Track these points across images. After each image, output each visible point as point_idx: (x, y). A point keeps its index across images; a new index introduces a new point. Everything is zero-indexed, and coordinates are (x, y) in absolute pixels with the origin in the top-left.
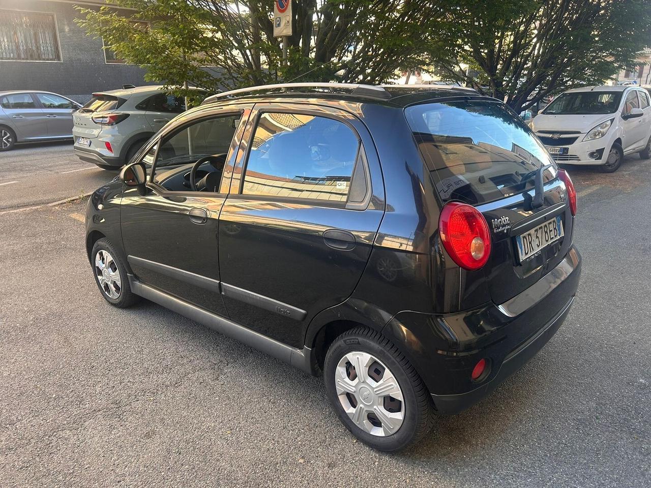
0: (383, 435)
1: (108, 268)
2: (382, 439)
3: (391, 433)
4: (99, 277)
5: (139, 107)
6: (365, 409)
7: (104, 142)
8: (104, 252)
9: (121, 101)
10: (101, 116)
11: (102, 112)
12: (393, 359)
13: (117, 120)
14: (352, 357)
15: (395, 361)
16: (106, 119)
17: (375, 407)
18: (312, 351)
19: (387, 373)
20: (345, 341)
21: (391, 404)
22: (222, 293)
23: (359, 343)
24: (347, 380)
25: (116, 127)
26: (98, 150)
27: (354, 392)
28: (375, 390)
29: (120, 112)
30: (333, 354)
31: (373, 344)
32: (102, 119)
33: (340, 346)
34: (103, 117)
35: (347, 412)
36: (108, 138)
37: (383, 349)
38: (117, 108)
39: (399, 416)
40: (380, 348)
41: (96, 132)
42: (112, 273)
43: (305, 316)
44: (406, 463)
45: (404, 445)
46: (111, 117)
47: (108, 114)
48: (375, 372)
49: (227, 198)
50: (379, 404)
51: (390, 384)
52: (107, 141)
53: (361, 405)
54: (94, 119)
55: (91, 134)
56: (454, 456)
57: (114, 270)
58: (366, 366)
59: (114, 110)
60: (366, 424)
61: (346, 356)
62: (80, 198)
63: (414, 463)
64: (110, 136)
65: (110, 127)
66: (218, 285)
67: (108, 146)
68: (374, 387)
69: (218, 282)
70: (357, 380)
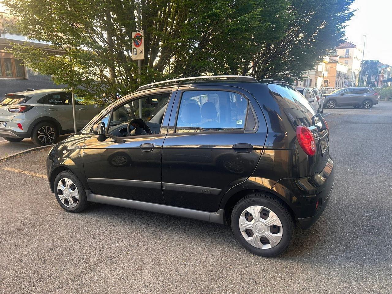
0: (270, 247)
1: (69, 188)
2: (270, 250)
3: (275, 245)
4: (60, 196)
5: (39, 102)
6: (259, 236)
7: (17, 123)
8: (66, 179)
9: (27, 98)
10: (15, 107)
11: (15, 105)
12: (275, 205)
13: (25, 110)
14: (250, 209)
15: (276, 206)
16: (18, 109)
17: (265, 233)
18: (224, 211)
19: (272, 213)
20: (245, 202)
21: (274, 229)
22: (163, 189)
23: (254, 201)
24: (247, 222)
25: (24, 114)
26: (11, 128)
27: (252, 228)
28: (265, 224)
29: (27, 105)
30: (237, 210)
31: (262, 200)
32: (15, 109)
33: (242, 205)
34: (16, 108)
35: (247, 240)
36: (19, 121)
37: (269, 201)
38: (25, 103)
39: (280, 235)
40: (267, 201)
41: (10, 118)
42: (72, 191)
43: (221, 192)
44: (283, 260)
45: (283, 250)
46: (21, 108)
47: (20, 106)
48: (264, 214)
49: (166, 136)
50: (268, 231)
51: (274, 219)
52: (19, 122)
53: (257, 234)
54: (9, 109)
55: (6, 119)
56: (304, 254)
57: (74, 189)
58: (259, 213)
59: (23, 104)
60: (259, 245)
61: (246, 209)
62: (5, 158)
63: (287, 260)
64: (21, 119)
65: (20, 114)
66: (160, 185)
67: (20, 126)
68: (265, 222)
69: (160, 183)
70: (253, 221)
